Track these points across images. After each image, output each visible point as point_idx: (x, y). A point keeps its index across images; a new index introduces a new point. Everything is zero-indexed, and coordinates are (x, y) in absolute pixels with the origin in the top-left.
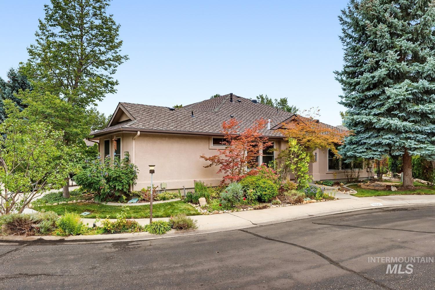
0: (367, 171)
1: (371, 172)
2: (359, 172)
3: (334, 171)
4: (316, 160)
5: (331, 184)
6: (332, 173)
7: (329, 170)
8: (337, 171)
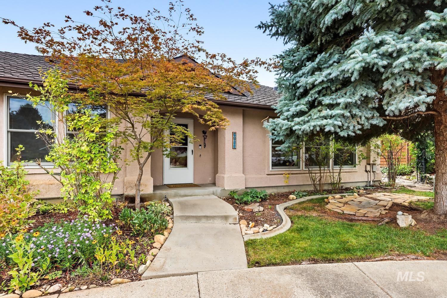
0: (366, 171)
1: (373, 172)
2: (340, 173)
3: (286, 169)
4: (234, 148)
5: (259, 197)
6: (282, 174)
7: (274, 167)
8: (294, 170)
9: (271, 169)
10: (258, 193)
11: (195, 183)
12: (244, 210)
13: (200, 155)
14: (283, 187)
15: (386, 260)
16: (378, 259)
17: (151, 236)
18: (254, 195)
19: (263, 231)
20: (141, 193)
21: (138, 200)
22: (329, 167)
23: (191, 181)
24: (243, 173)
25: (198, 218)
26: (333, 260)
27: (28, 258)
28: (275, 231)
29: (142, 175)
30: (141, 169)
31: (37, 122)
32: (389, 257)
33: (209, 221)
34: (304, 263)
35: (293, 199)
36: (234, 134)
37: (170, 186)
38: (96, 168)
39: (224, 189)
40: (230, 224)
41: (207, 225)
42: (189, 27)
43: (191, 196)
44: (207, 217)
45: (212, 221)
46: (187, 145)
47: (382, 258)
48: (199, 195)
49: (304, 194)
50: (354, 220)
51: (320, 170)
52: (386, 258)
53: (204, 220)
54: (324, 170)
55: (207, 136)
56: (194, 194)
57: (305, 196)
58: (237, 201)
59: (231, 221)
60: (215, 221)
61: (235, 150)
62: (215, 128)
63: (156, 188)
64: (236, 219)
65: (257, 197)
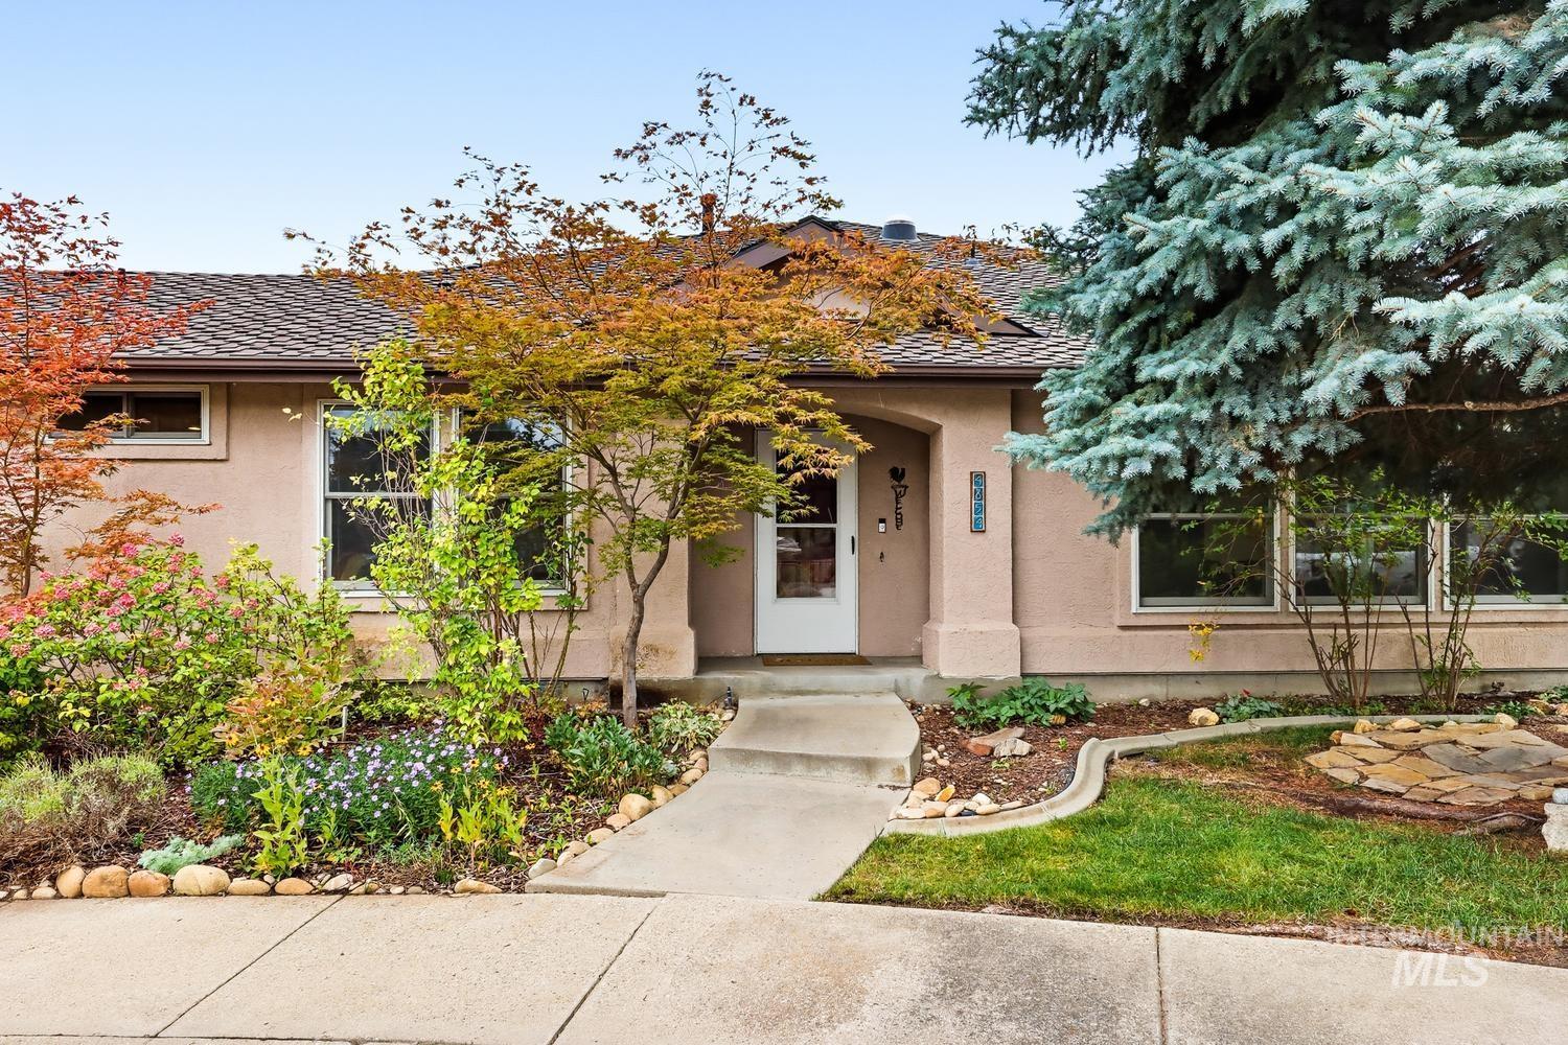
3: (1203, 609)
4: (978, 528)
5: (1052, 708)
6: (1185, 627)
7: (1148, 600)
8: (1244, 610)
9: (1135, 607)
10: (1052, 694)
11: (863, 654)
12: (964, 750)
13: (882, 555)
14: (1193, 679)
15: (1292, 935)
16: (1263, 929)
17: (613, 797)
18: (1033, 702)
19: (960, 815)
20: (641, 675)
21: (630, 697)
22: (1425, 602)
23: (848, 644)
24: (1015, 621)
25: (782, 760)
26: (1094, 914)
27: (293, 805)
28: (1004, 818)
29: (640, 620)
30: (639, 602)
31: (352, 478)
32: (1308, 928)
33: (817, 774)
34: (991, 908)
35: (1203, 724)
36: (978, 479)
37: (771, 660)
38: (477, 598)
39: (938, 676)
40: (881, 786)
41: (801, 784)
42: (767, 147)
43: (816, 693)
44: (807, 759)
45: (822, 773)
46: (835, 522)
47: (1276, 928)
48: (846, 693)
49: (1266, 706)
50: (1362, 809)
51: (1345, 613)
52: (1296, 930)
53: (798, 769)
54: (1368, 613)
55: (906, 487)
56: (828, 689)
57: (1270, 714)
58: (960, 719)
59: (885, 776)
60: (835, 774)
61: (979, 538)
62: (805, 476)
63: (704, 662)
64: (901, 771)
65: (1045, 708)
